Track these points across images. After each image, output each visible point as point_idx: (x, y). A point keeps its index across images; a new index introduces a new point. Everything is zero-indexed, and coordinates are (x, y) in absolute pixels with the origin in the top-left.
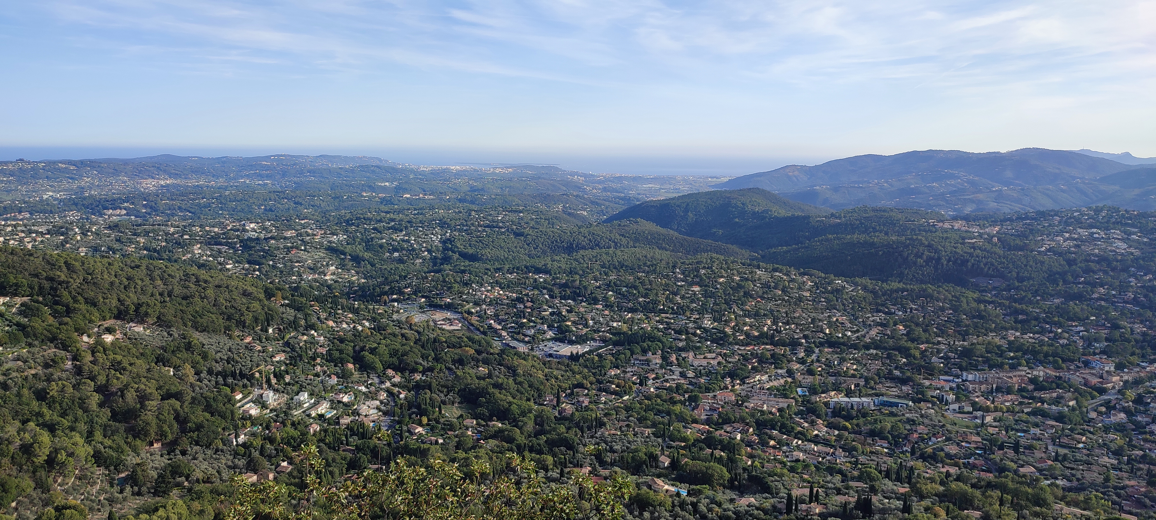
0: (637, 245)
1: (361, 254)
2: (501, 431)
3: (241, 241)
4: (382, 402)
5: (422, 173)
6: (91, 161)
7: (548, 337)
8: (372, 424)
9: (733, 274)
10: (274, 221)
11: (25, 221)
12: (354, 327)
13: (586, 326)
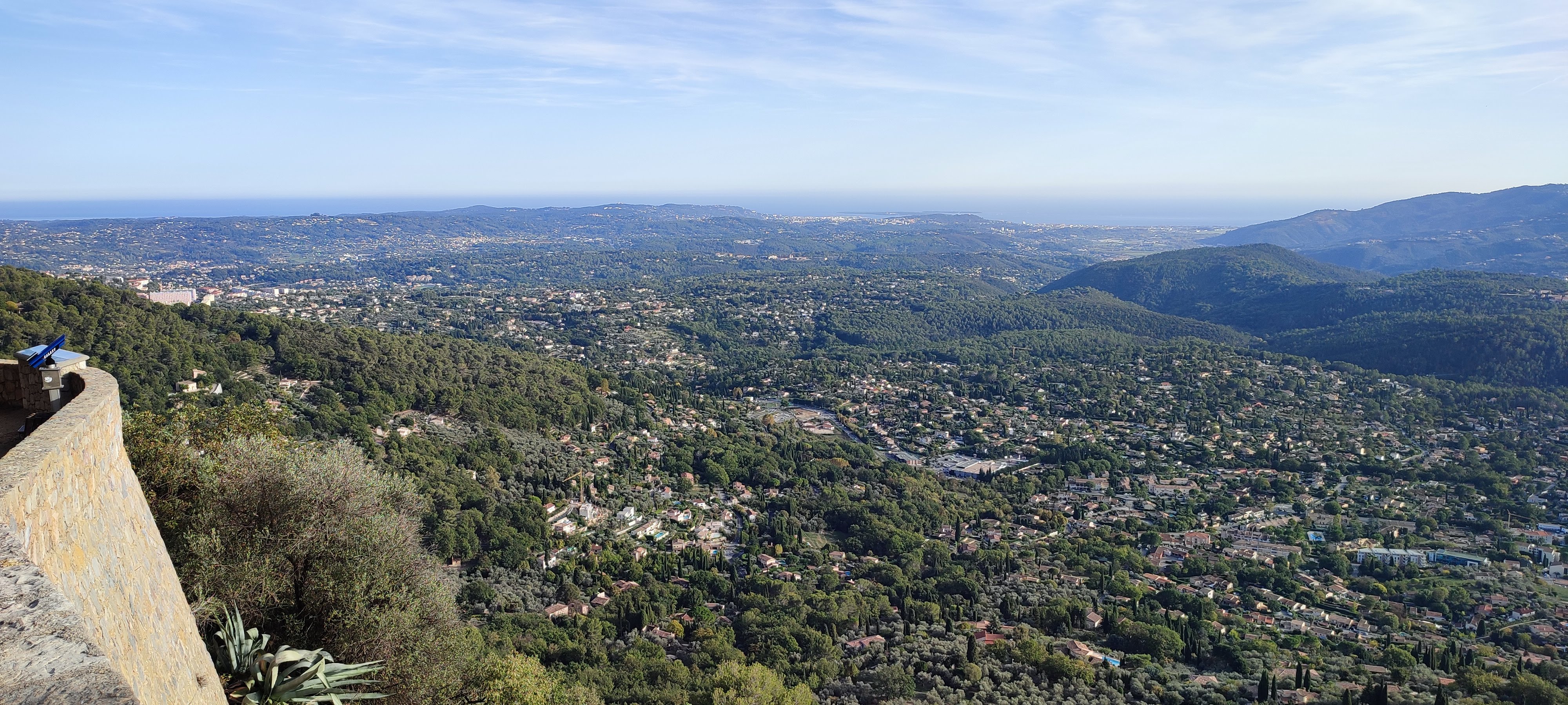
0: (1085, 324)
1: (711, 334)
2: (877, 568)
3: (564, 315)
4: (726, 524)
5: (794, 228)
6: (394, 216)
7: (950, 448)
8: (712, 552)
9: (1222, 367)
10: (605, 290)
11: (320, 289)
12: (697, 426)
13: (1004, 434)
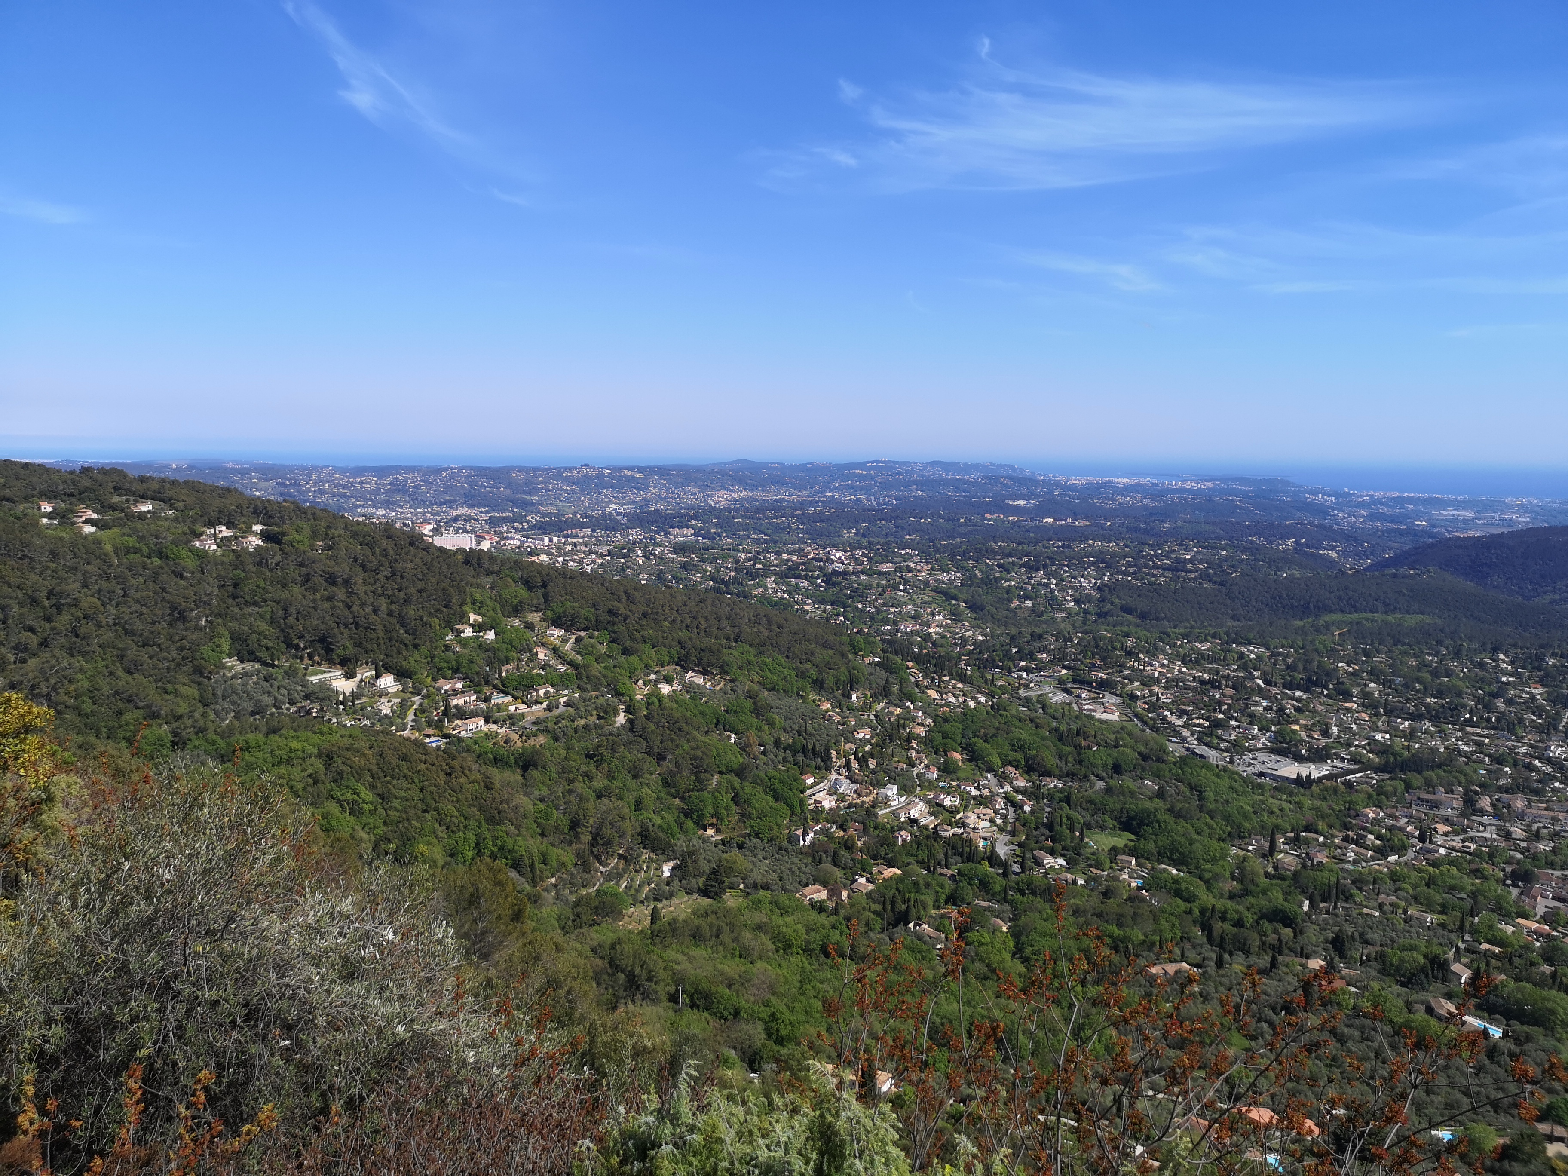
1: (979, 601)
3: (824, 575)
4: (996, 812)
7: (1260, 745)
8: (981, 843)
10: (867, 549)
11: (586, 539)
12: (965, 701)
